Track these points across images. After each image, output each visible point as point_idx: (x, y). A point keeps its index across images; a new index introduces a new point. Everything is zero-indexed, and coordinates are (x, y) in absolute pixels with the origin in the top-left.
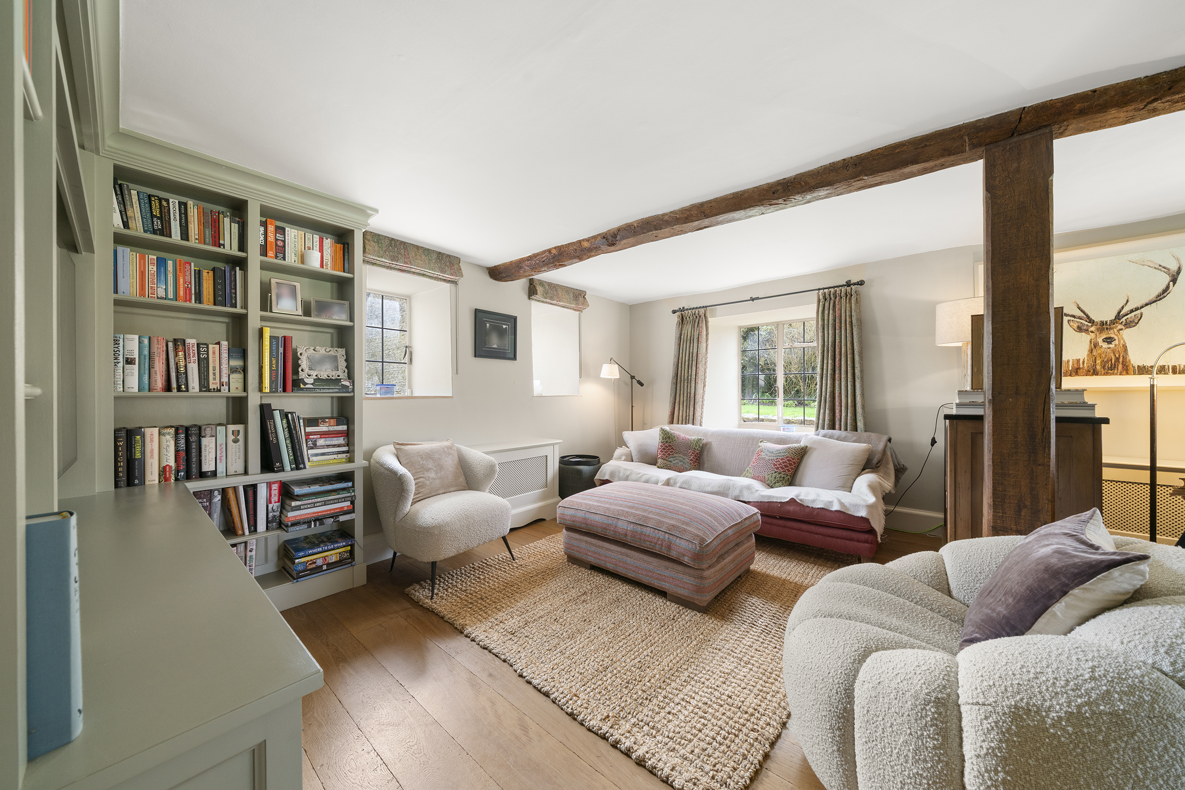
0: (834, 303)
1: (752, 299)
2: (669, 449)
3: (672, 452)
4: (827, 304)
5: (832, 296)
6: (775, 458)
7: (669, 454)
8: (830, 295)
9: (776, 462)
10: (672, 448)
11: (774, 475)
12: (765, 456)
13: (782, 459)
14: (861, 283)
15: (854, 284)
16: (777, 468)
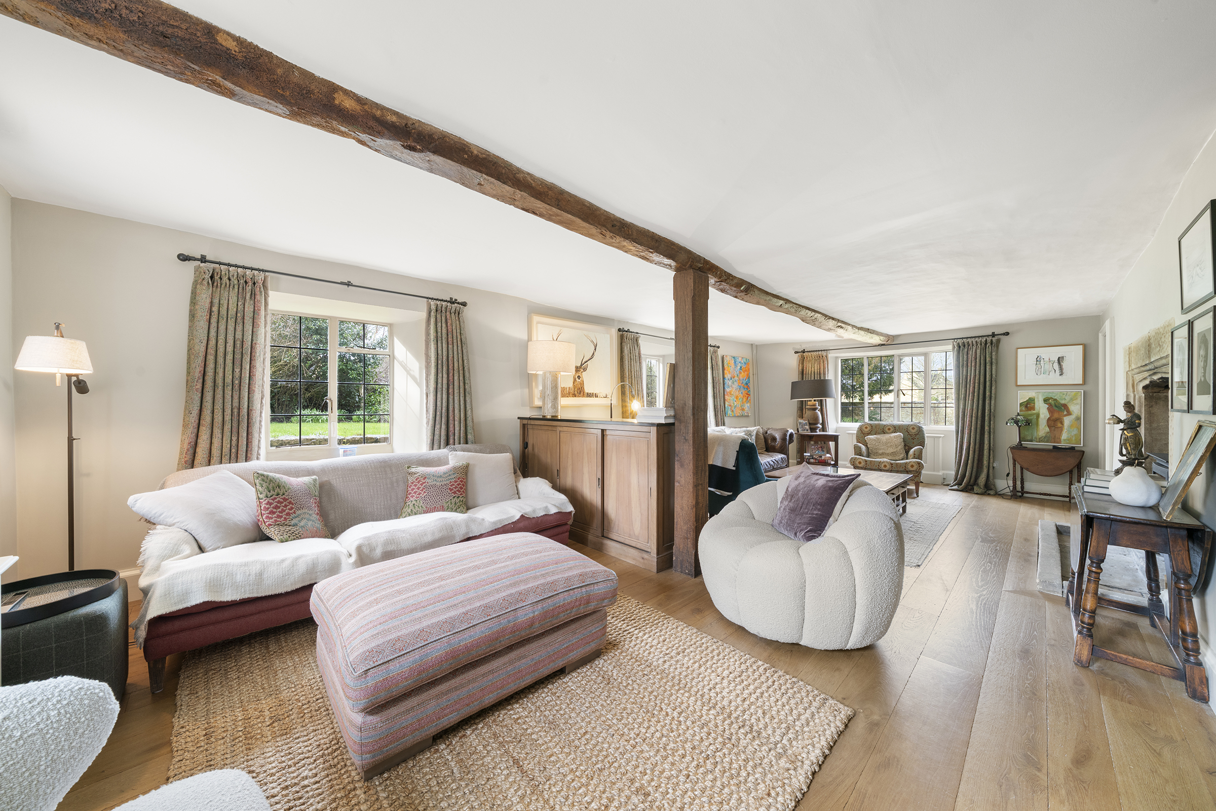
0: (446, 317)
1: (349, 284)
2: (286, 506)
3: (292, 508)
4: (439, 316)
5: (443, 309)
6: (448, 482)
7: (288, 514)
8: (442, 307)
9: (451, 486)
10: (290, 503)
11: (453, 501)
12: (435, 483)
13: (456, 482)
14: (464, 304)
15: (458, 303)
16: (455, 493)
